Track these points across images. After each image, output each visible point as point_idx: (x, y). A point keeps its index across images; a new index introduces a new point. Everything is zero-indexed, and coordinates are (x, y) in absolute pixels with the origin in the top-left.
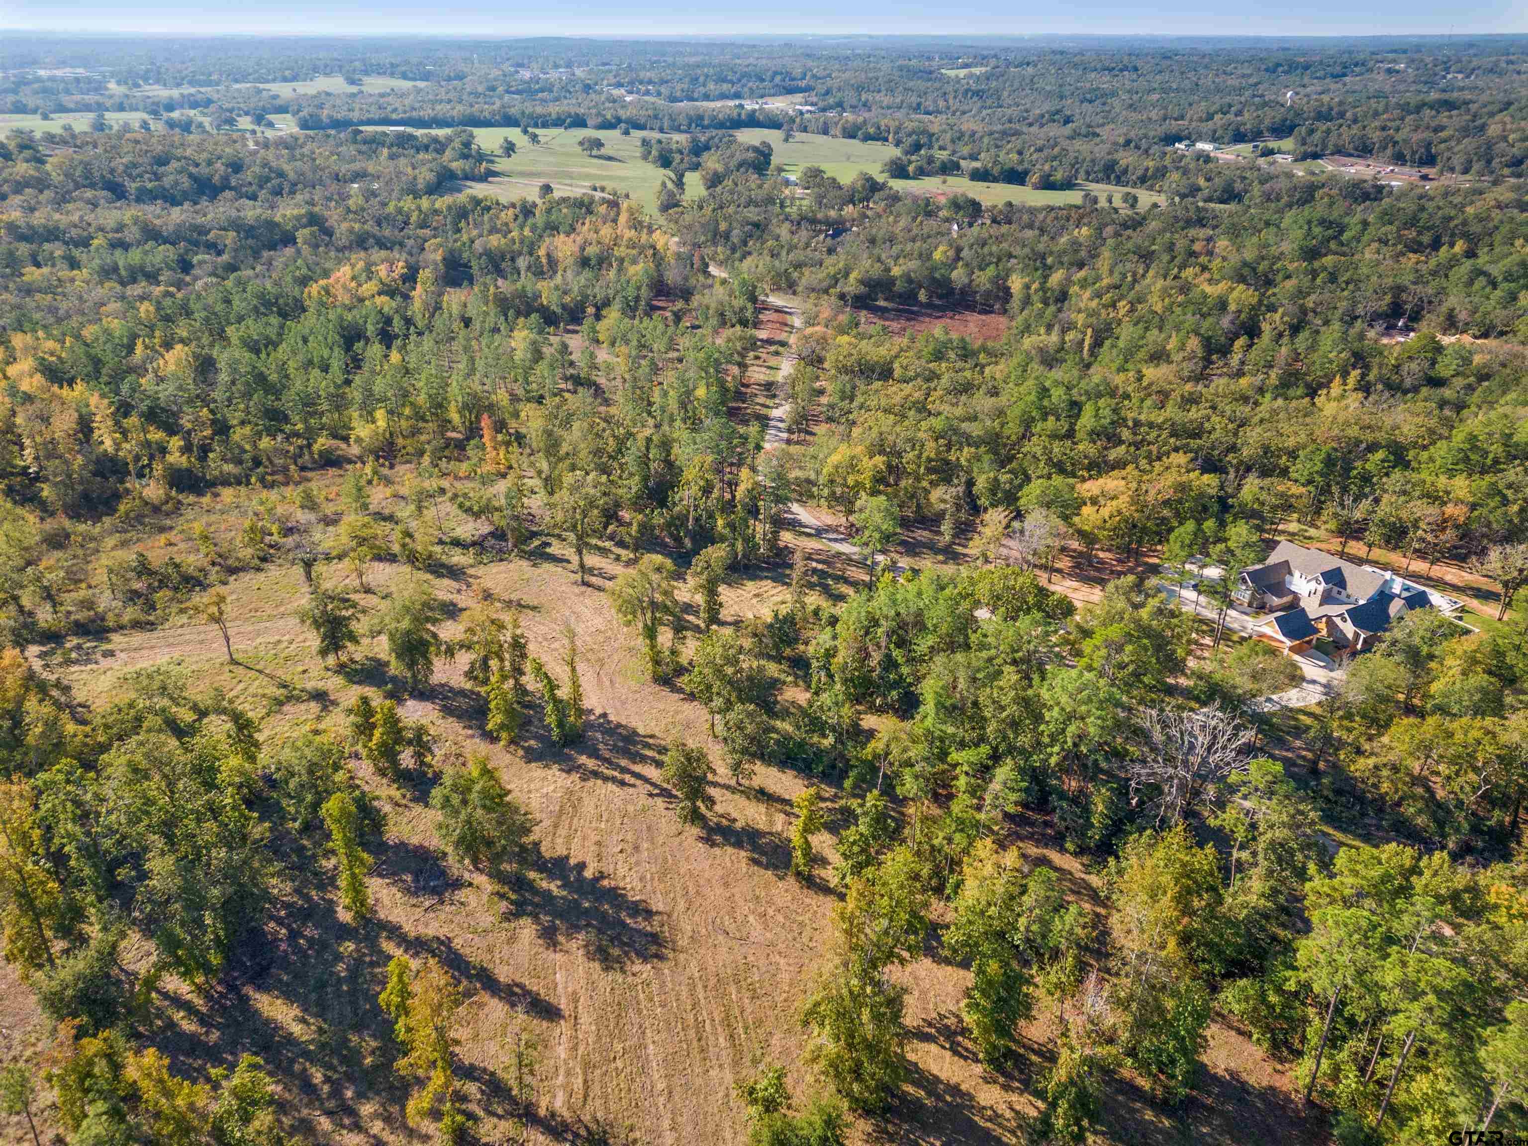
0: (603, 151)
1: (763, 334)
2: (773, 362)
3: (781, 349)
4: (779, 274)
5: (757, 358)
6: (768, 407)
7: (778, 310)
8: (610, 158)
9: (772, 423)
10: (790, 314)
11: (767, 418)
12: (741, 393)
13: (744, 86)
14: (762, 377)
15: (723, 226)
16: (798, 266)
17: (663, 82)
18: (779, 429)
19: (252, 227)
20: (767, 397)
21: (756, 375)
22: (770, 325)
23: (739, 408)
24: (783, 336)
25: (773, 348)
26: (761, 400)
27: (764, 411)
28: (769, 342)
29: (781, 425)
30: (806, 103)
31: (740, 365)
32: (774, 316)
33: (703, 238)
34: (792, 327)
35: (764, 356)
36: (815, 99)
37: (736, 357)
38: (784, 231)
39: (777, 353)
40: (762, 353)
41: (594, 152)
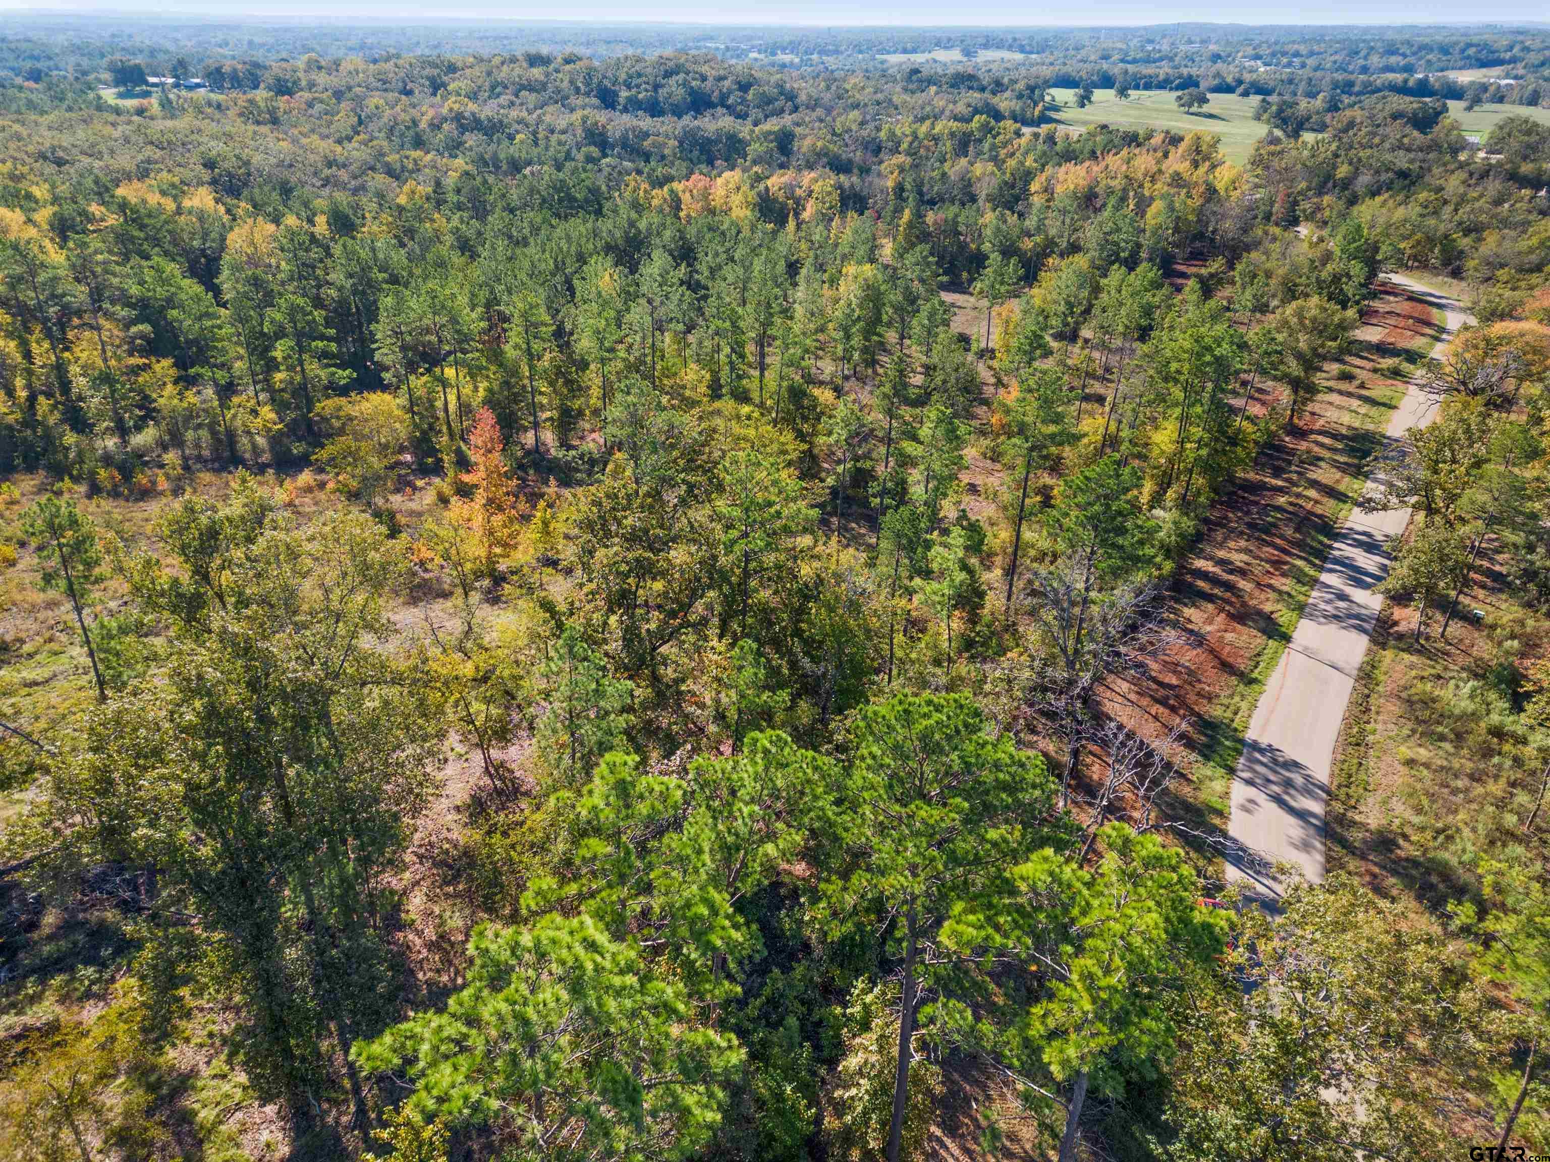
0: (1205, 108)
1: (1371, 334)
2: (1380, 390)
3: (1406, 367)
4: (1430, 240)
5: (1347, 377)
6: (1341, 497)
7: (1413, 298)
8: (1211, 116)
9: (1343, 549)
10: (1440, 306)
11: (1329, 529)
12: (1280, 449)
13: (1420, 59)
14: (1347, 419)
15: (1343, 171)
16: (1473, 230)
17: (1312, 54)
18: (1358, 576)
19: (709, 141)
20: (1344, 468)
21: (1332, 414)
22: (1392, 321)
23: (1261, 487)
24: (1417, 343)
25: (1387, 363)
26: (1325, 474)
27: (1328, 507)
28: (1382, 349)
29: (1368, 562)
30: (1507, 76)
31: (1296, 384)
32: (1404, 307)
33: (1303, 185)
34: (1443, 330)
35: (1362, 375)
36: (1521, 72)
37: (1294, 367)
38: (1454, 184)
39: (1396, 373)
40: (1360, 366)
41: (1194, 109)
